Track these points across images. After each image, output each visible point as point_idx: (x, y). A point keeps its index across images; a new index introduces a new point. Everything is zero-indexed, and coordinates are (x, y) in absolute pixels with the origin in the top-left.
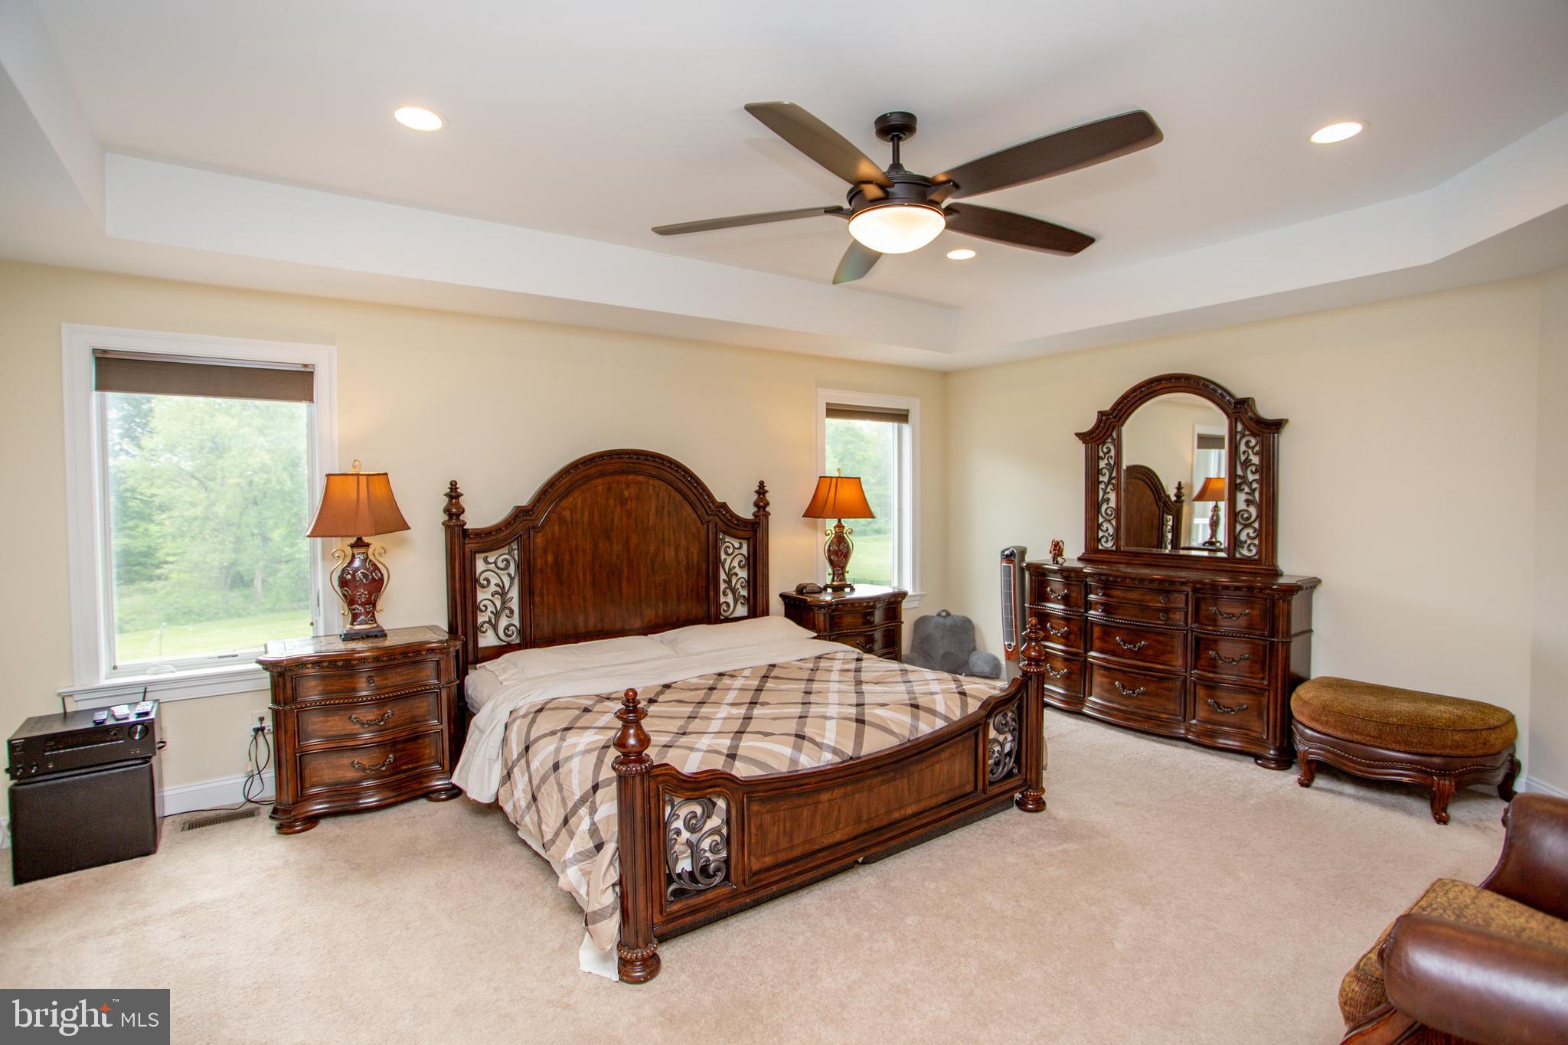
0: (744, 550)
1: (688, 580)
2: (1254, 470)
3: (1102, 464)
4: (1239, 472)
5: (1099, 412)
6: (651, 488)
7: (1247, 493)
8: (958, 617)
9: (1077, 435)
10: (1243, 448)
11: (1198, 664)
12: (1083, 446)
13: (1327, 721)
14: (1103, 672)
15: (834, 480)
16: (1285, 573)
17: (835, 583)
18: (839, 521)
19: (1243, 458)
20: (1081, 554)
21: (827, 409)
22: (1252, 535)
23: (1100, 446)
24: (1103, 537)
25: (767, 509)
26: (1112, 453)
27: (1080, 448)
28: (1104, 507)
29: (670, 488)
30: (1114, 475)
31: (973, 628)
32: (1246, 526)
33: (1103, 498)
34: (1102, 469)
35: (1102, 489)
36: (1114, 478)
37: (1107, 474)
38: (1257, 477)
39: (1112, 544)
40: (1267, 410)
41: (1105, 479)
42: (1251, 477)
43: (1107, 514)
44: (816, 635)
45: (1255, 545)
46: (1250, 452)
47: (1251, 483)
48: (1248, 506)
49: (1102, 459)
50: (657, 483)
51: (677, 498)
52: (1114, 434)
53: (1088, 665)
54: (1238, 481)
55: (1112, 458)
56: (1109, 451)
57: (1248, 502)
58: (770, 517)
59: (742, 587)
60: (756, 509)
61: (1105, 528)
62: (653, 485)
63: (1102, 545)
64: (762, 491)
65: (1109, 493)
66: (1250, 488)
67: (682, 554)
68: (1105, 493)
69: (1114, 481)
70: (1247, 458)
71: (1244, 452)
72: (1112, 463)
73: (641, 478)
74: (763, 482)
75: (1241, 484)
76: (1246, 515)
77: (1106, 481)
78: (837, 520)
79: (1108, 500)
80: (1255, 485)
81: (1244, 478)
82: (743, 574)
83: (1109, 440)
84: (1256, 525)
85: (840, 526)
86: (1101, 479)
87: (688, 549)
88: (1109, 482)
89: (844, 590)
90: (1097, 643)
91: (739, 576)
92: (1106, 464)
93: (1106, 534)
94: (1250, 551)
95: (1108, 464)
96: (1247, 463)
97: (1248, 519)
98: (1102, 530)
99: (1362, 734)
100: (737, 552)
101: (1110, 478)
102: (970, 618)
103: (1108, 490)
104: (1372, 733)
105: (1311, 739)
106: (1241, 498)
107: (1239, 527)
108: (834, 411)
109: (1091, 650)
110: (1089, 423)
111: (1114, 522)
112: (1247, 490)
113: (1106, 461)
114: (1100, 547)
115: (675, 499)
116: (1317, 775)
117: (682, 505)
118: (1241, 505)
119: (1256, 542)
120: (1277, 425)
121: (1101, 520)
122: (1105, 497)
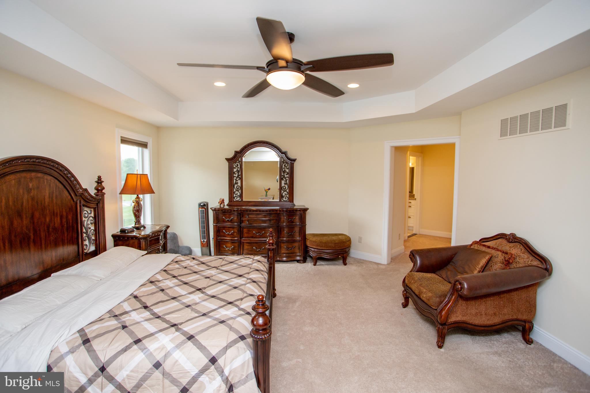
0: (92, 215)
1: (67, 235)
2: (287, 173)
3: (235, 170)
4: (282, 174)
5: (235, 151)
6: (45, 181)
7: (285, 181)
8: (171, 233)
9: (226, 159)
10: (283, 167)
11: (281, 236)
12: (227, 163)
13: (322, 246)
14: (248, 244)
15: (139, 176)
16: (296, 205)
17: (137, 226)
18: (138, 195)
19: (283, 170)
20: (228, 203)
21: (121, 140)
22: (286, 194)
23: (234, 164)
24: (235, 196)
25: (103, 191)
26: (239, 166)
27: (226, 164)
28: (236, 186)
29: (56, 181)
30: (240, 174)
31: (177, 237)
32: (284, 191)
33: (235, 183)
34: (235, 172)
35: (235, 179)
36: (240, 175)
37: (237, 173)
38: (288, 176)
39: (239, 198)
40: (292, 156)
41: (236, 175)
42: (286, 176)
43: (237, 188)
44: (146, 252)
45: (287, 197)
46: (286, 168)
47: (286, 178)
48: (285, 185)
49: (235, 168)
50: (49, 178)
51: (60, 187)
52: (240, 160)
53: (242, 243)
54: (282, 177)
55: (239, 168)
56: (238, 165)
57: (285, 184)
58: (105, 195)
59: (92, 235)
60: (96, 191)
61: (236, 193)
62: (47, 179)
63: (235, 199)
64: (99, 181)
65: (238, 180)
66: (286, 179)
67: (64, 220)
68: (236, 181)
69: (240, 177)
70: (285, 170)
71: (284, 168)
72: (239, 169)
73: (40, 175)
74: (101, 177)
75: (283, 178)
76: (284, 188)
77: (237, 176)
78: (136, 195)
79: (237, 183)
80: (287, 178)
81: (284, 176)
82: (93, 228)
83: (238, 161)
84: (288, 191)
85: (138, 197)
86: (234, 175)
87: (67, 217)
88: (238, 177)
89: (140, 229)
90: (246, 235)
91: (91, 229)
92: (236, 170)
93: (237, 195)
94: (286, 199)
95: (237, 170)
96: (284, 172)
97: (285, 189)
98: (235, 194)
99: (331, 247)
100: (90, 215)
101: (238, 175)
102: (175, 232)
103: (237, 179)
104: (333, 246)
105: (314, 251)
106: (283, 182)
107: (282, 192)
108: (124, 141)
109: (243, 237)
110: (231, 155)
111: (240, 191)
112: (285, 180)
113: (236, 169)
114: (234, 200)
115: (59, 188)
116: (318, 261)
117: (63, 191)
118: (283, 185)
119: (288, 196)
120: (294, 160)
121: (235, 190)
122: (236, 182)
